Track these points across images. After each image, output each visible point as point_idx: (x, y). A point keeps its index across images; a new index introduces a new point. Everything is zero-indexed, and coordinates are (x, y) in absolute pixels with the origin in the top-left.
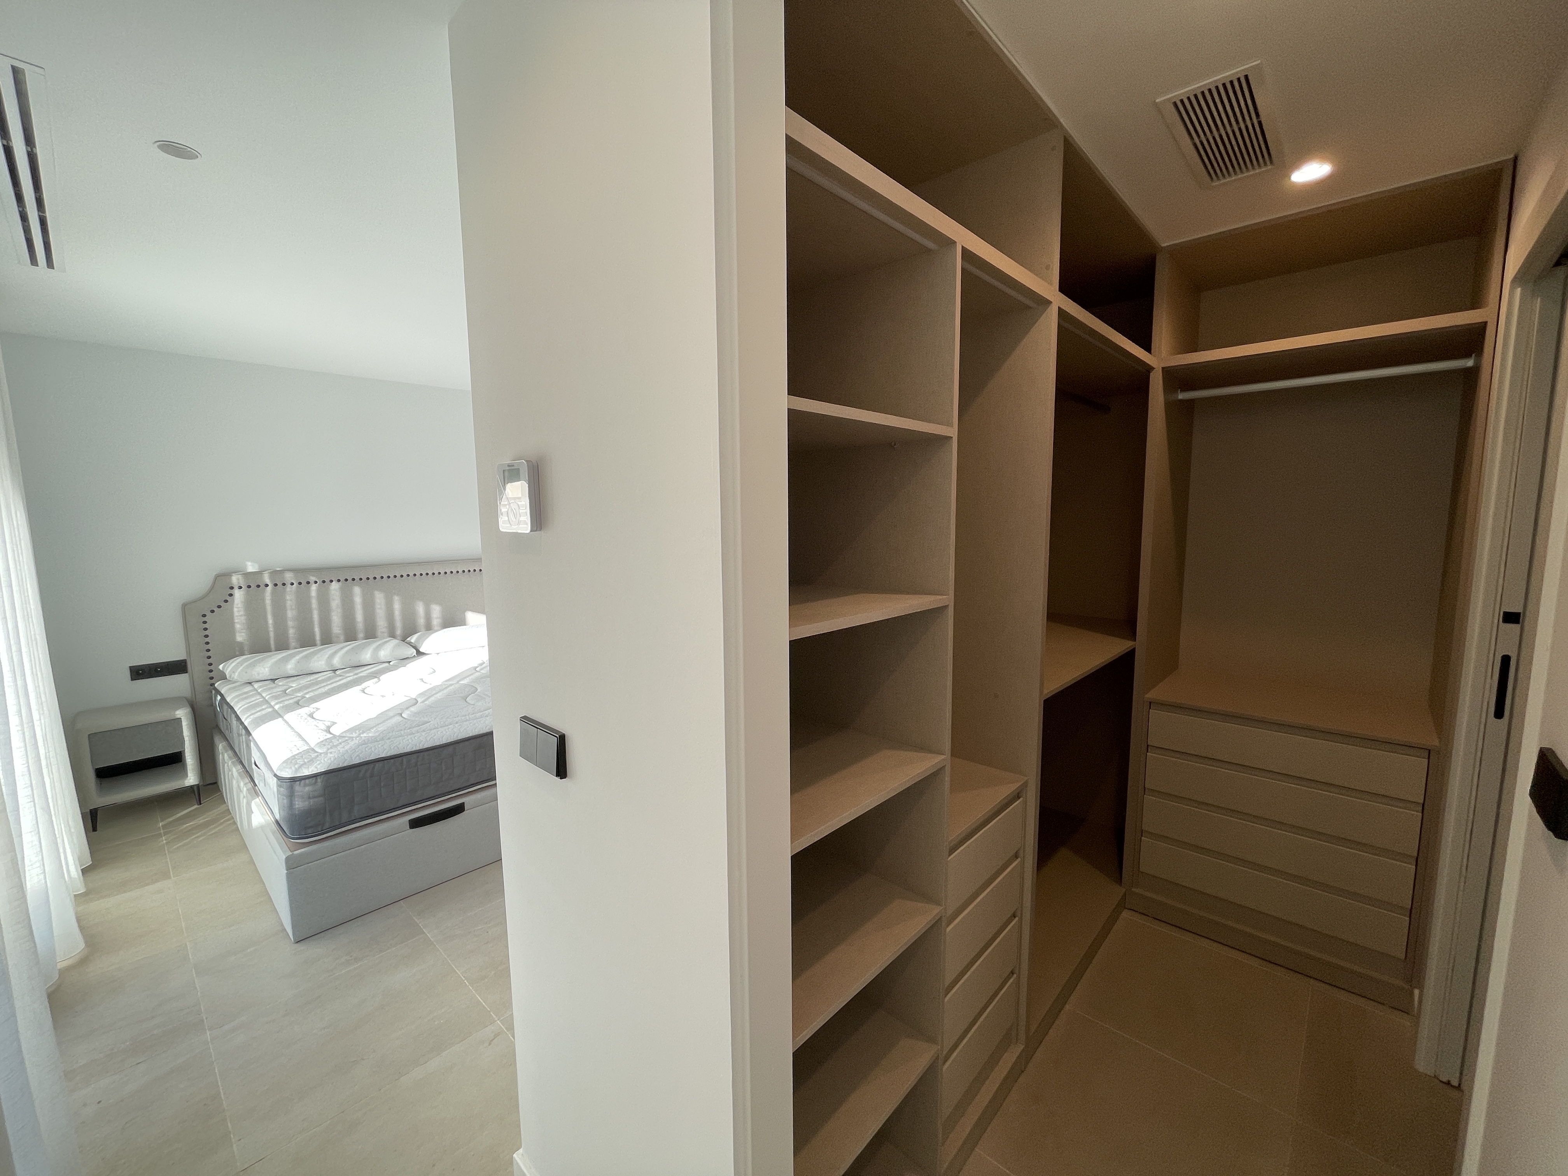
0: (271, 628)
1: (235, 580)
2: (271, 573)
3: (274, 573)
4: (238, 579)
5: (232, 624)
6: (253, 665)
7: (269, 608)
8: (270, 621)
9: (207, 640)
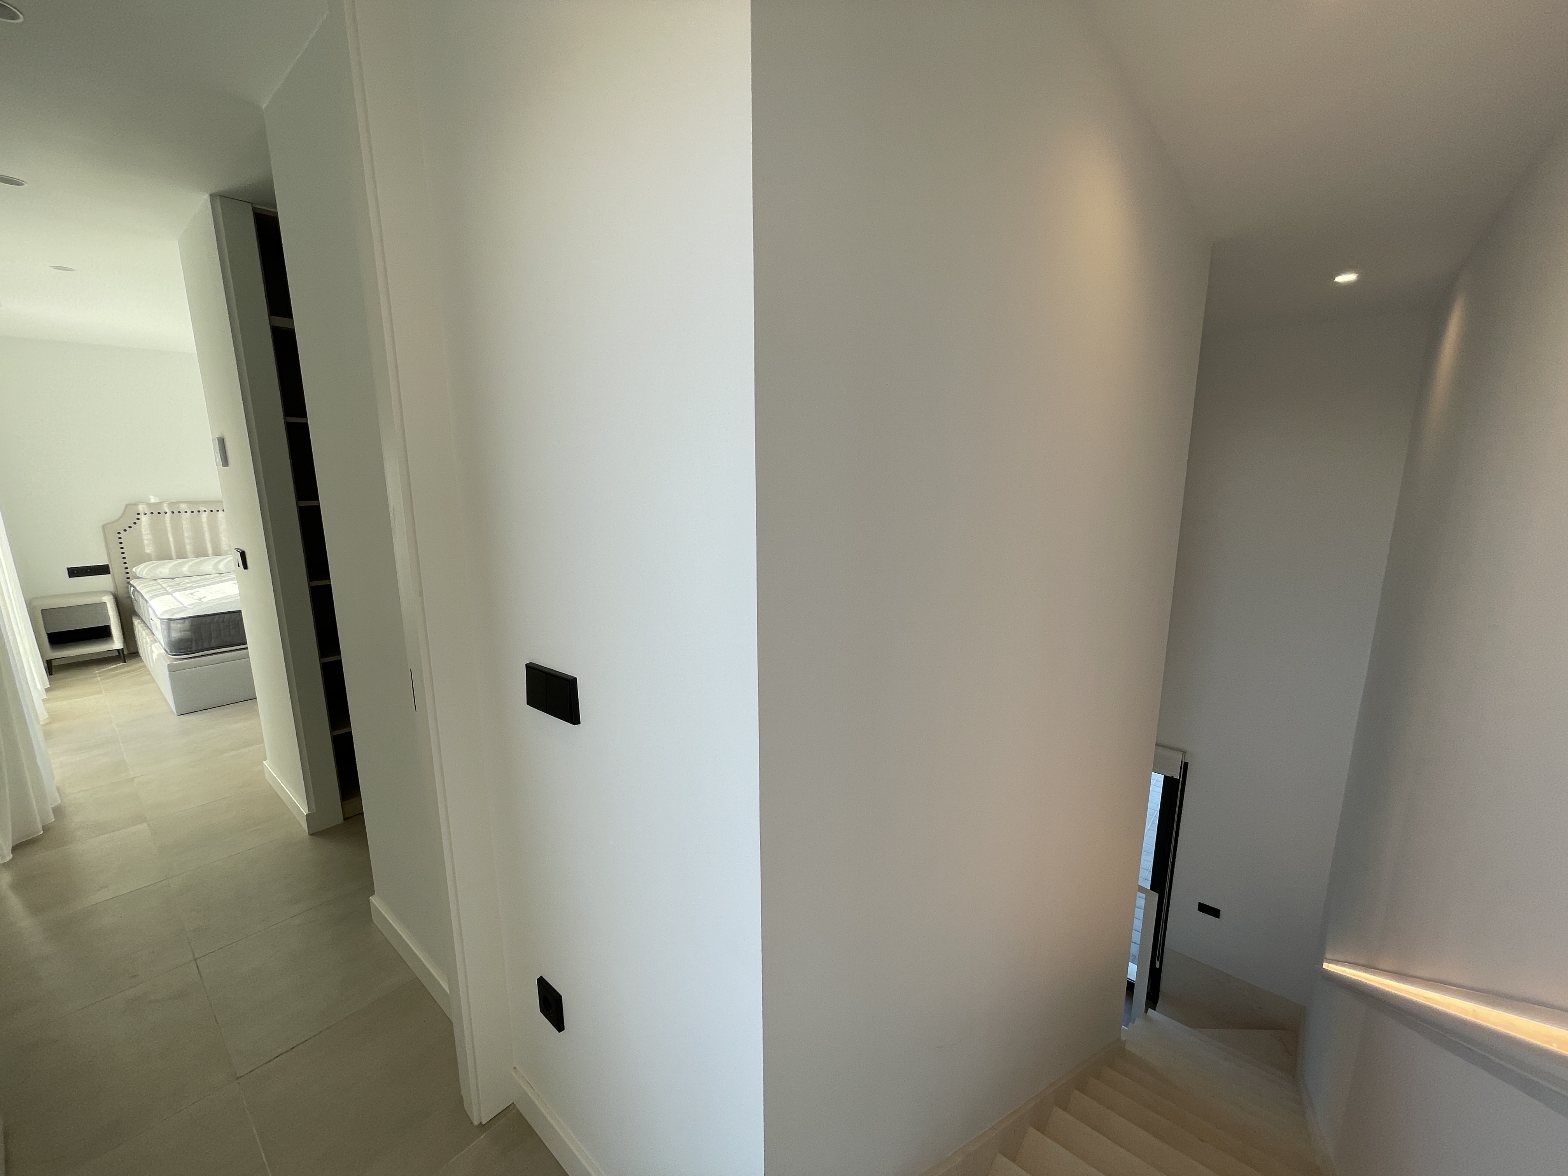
0: (172, 544)
1: (141, 508)
2: (169, 504)
3: (171, 504)
4: (143, 508)
5: (142, 540)
6: (157, 567)
7: (169, 529)
8: (171, 539)
9: (123, 550)
